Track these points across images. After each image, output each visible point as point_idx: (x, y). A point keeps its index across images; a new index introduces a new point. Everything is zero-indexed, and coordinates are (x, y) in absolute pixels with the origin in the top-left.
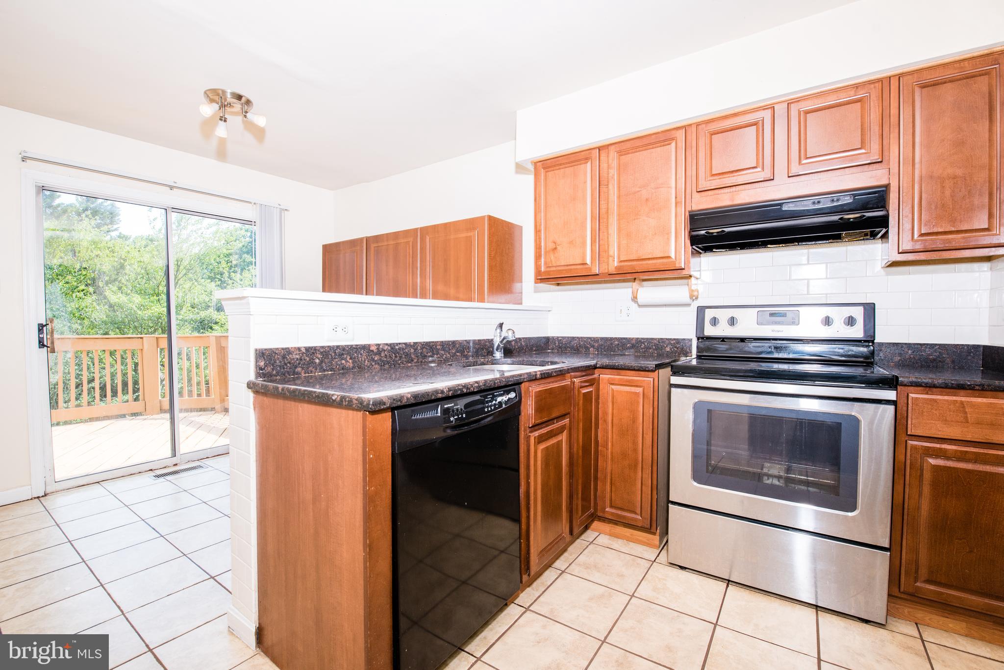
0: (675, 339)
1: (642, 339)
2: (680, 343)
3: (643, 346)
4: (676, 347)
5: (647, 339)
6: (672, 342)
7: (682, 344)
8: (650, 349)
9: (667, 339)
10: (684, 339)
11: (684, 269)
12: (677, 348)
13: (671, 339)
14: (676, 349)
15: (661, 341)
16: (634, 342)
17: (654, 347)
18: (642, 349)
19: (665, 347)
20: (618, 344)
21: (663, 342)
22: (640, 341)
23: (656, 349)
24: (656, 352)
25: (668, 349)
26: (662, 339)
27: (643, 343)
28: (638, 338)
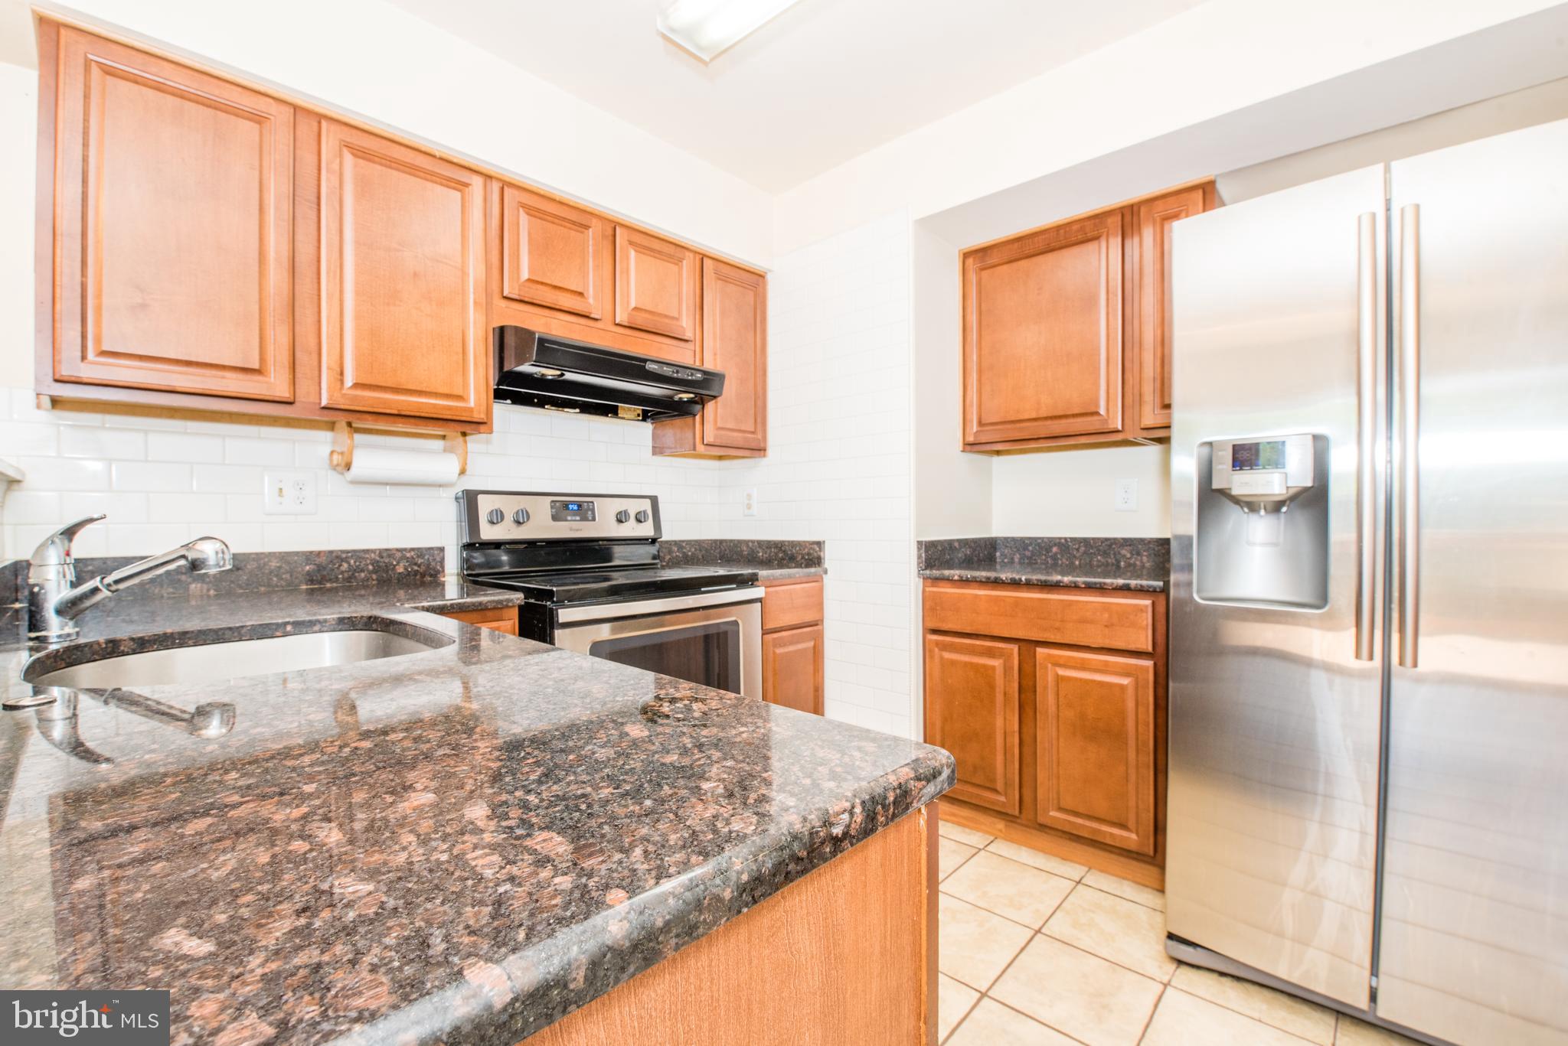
0: (413, 549)
1: (343, 552)
2: (425, 555)
3: (345, 566)
4: (416, 564)
5: (354, 551)
6: (408, 555)
7: (426, 557)
8: (362, 571)
9: (398, 550)
10: (432, 549)
11: (485, 423)
12: (419, 566)
13: (405, 550)
14: (416, 568)
15: (385, 555)
16: (323, 560)
17: (371, 567)
18: (342, 573)
19: (395, 566)
20: (280, 567)
21: (389, 556)
22: (337, 557)
23: (375, 571)
24: (374, 577)
25: (400, 569)
26: (387, 550)
27: (346, 560)
28: (331, 552)
